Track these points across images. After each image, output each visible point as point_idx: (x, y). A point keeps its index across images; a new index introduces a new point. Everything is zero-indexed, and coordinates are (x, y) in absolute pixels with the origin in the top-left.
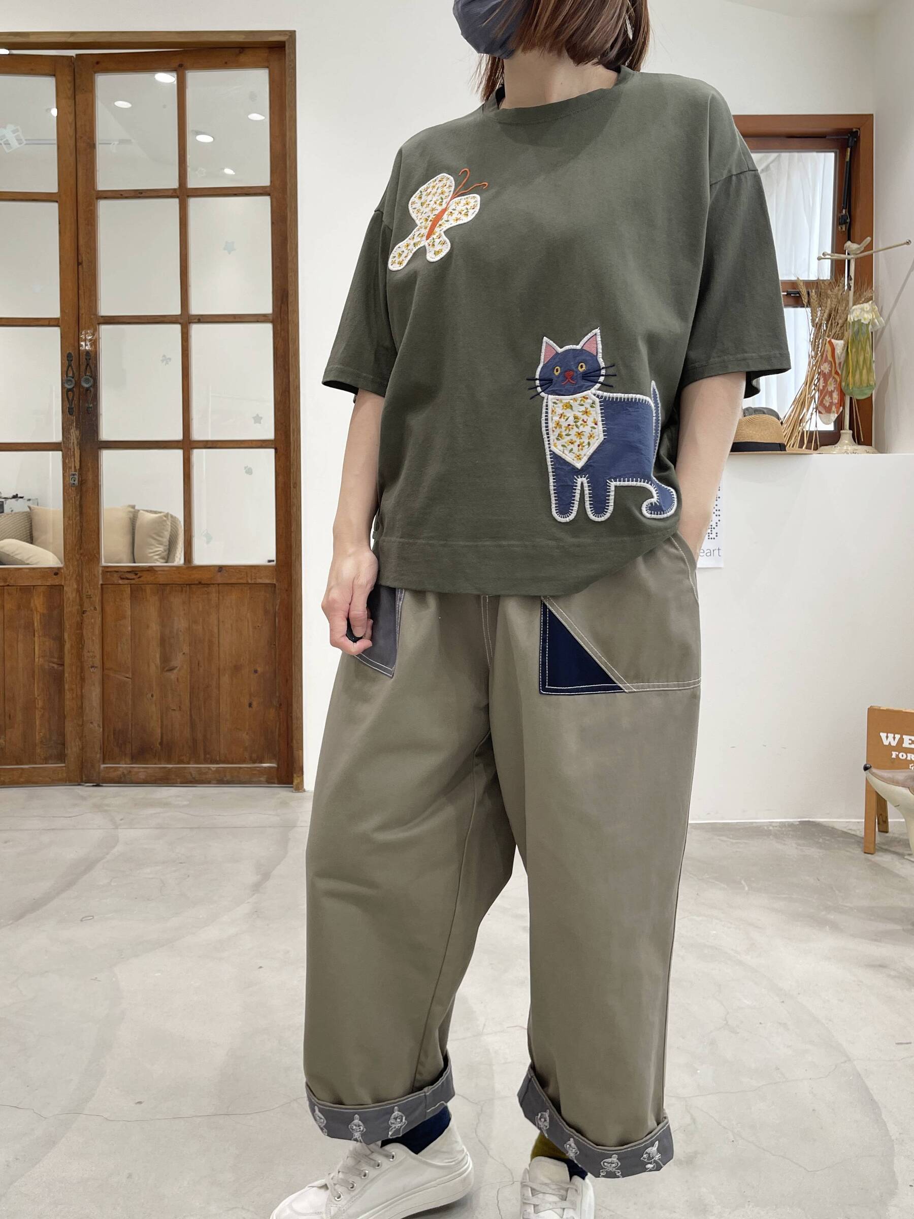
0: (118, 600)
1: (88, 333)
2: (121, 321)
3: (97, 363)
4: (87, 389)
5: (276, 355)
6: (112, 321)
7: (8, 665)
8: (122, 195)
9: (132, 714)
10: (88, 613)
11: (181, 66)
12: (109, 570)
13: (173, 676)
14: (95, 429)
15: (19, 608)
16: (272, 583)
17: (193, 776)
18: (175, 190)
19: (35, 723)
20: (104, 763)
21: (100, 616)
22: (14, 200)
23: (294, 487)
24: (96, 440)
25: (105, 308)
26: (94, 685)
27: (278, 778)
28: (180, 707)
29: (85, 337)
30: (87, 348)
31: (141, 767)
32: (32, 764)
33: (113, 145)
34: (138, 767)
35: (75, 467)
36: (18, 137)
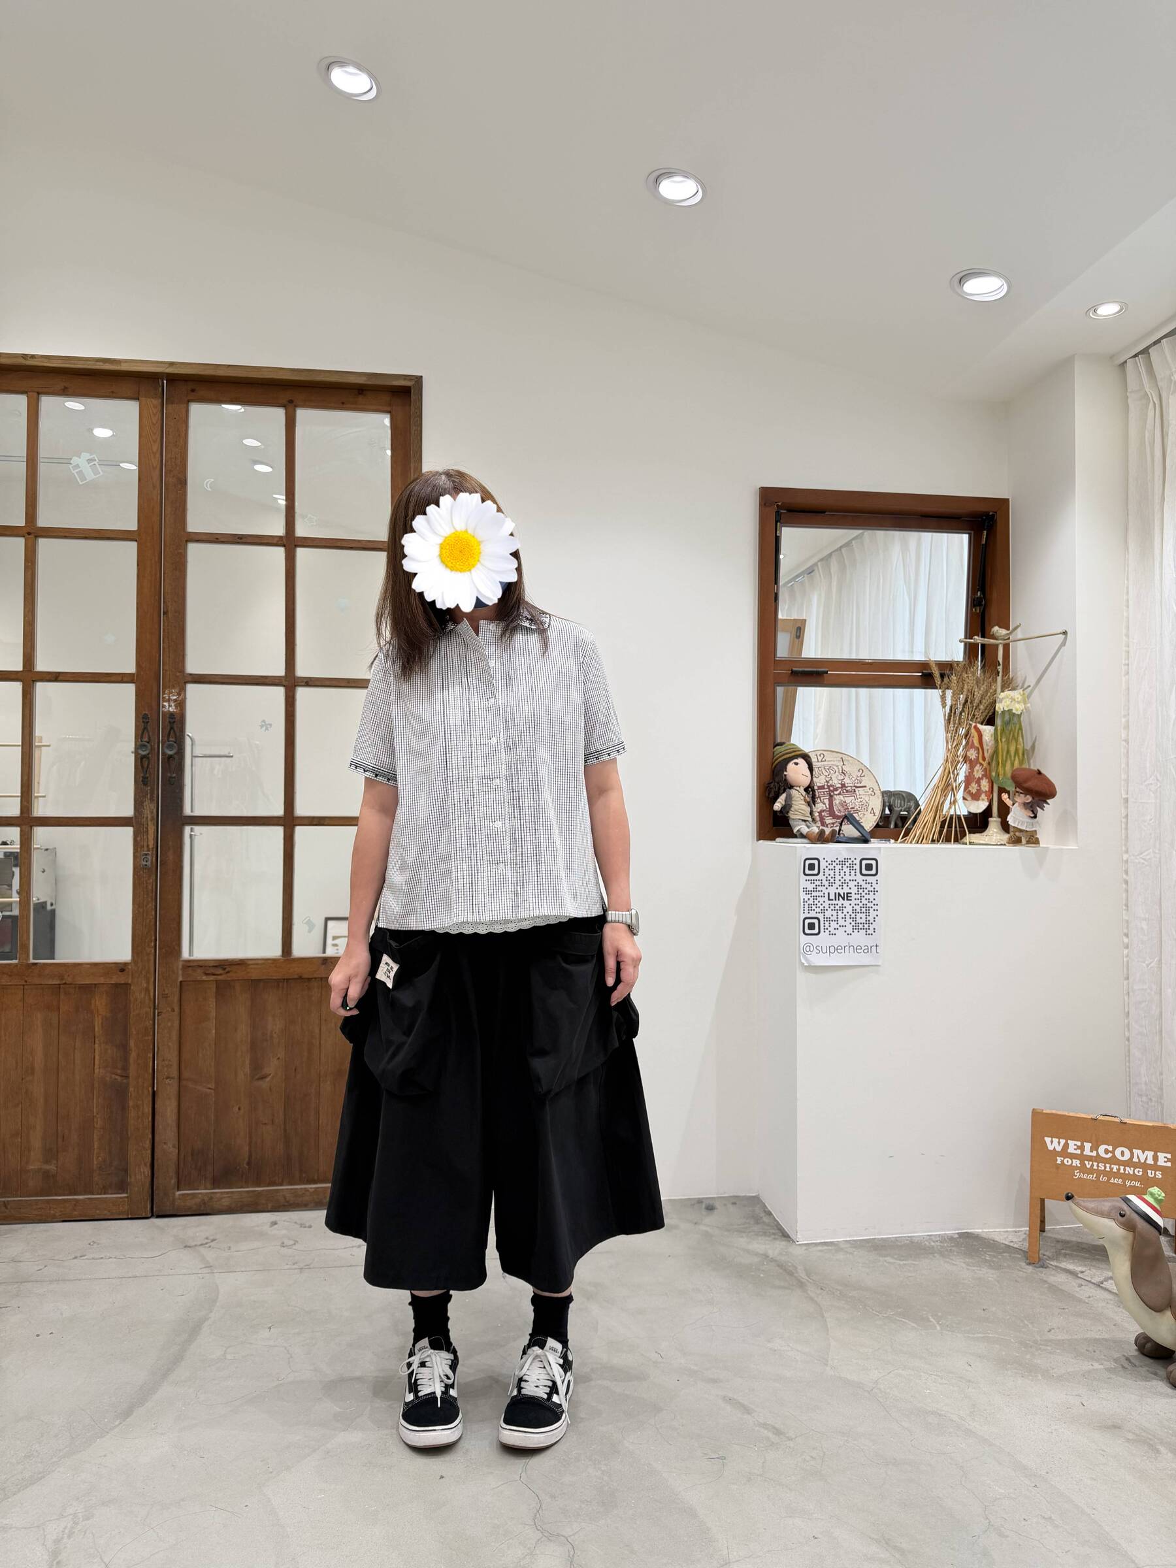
0: (200, 999)
1: (172, 693)
2: (213, 680)
3: (182, 728)
4: (170, 757)
6: (200, 680)
7: (62, 1077)
8: (217, 539)
9: (214, 1131)
10: (163, 1015)
11: (292, 402)
12: (191, 964)
13: (264, 1084)
14: (179, 802)
15: (77, 1010)
17: (287, 1200)
18: (281, 537)
19: (93, 1146)
20: (179, 1189)
21: (178, 1018)
22: (86, 538)
24: (180, 815)
25: (193, 666)
26: (169, 1098)
28: (272, 1121)
30: (171, 709)
31: (224, 1192)
32: (85, 1193)
33: (207, 483)
34: (221, 1192)
35: (148, 846)
36: (93, 467)
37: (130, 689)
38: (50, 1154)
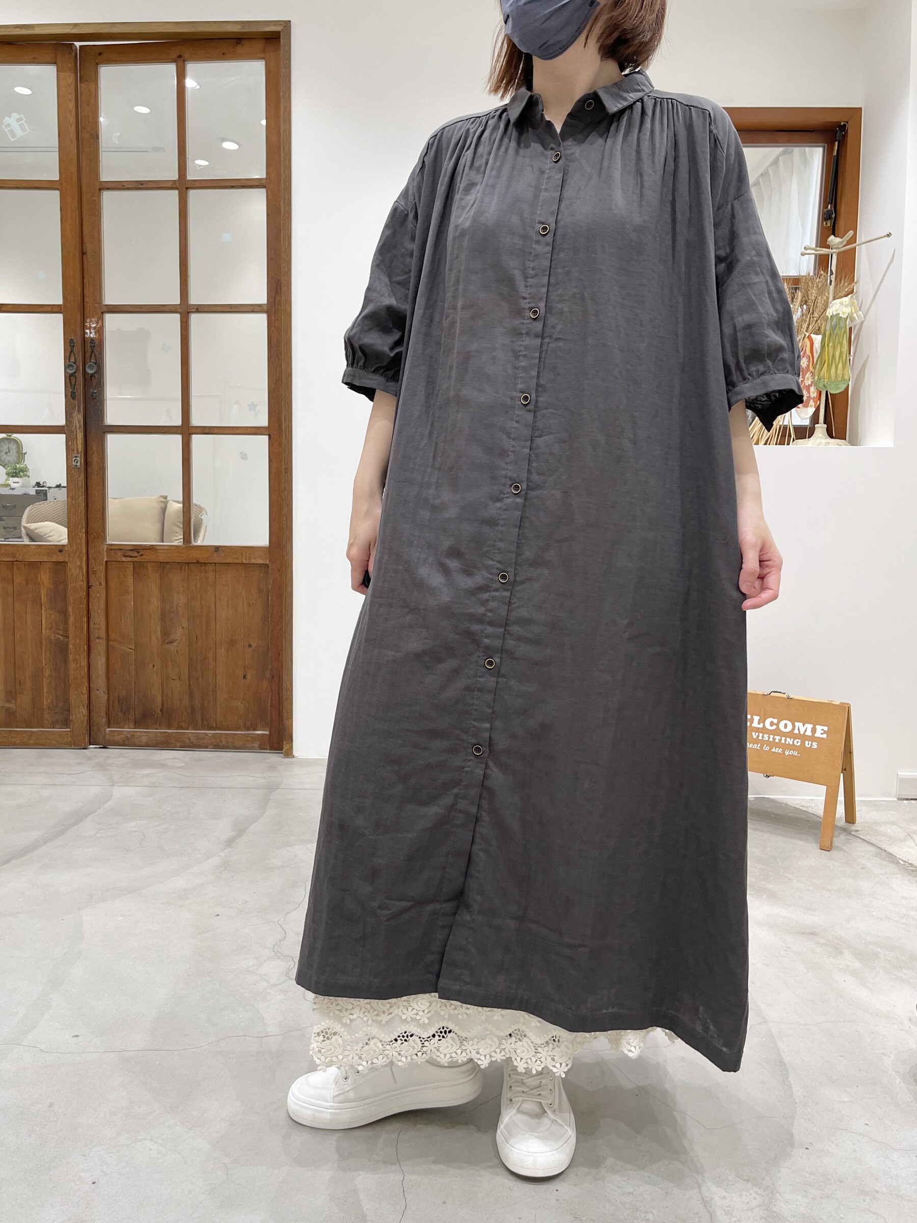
0: (122, 576)
1: (93, 322)
2: (123, 310)
3: (101, 349)
4: (92, 375)
5: (270, 344)
6: (115, 310)
7: (18, 636)
8: (123, 186)
9: (135, 683)
10: (93, 587)
11: (180, 56)
12: (113, 547)
13: (172, 648)
14: (99, 413)
15: (27, 583)
16: (263, 563)
17: (191, 741)
18: (174, 181)
19: (43, 691)
20: (109, 727)
21: (105, 591)
22: (17, 188)
23: (285, 473)
24: (100, 424)
25: (110, 297)
26: (100, 655)
27: (269, 744)
28: (179, 677)
29: (90, 325)
30: (92, 336)
31: (143, 731)
32: (40, 728)
33: (115, 136)
34: (141, 731)
35: (77, 449)
36: (21, 126)
37: (59, 318)
38: (11, 695)
